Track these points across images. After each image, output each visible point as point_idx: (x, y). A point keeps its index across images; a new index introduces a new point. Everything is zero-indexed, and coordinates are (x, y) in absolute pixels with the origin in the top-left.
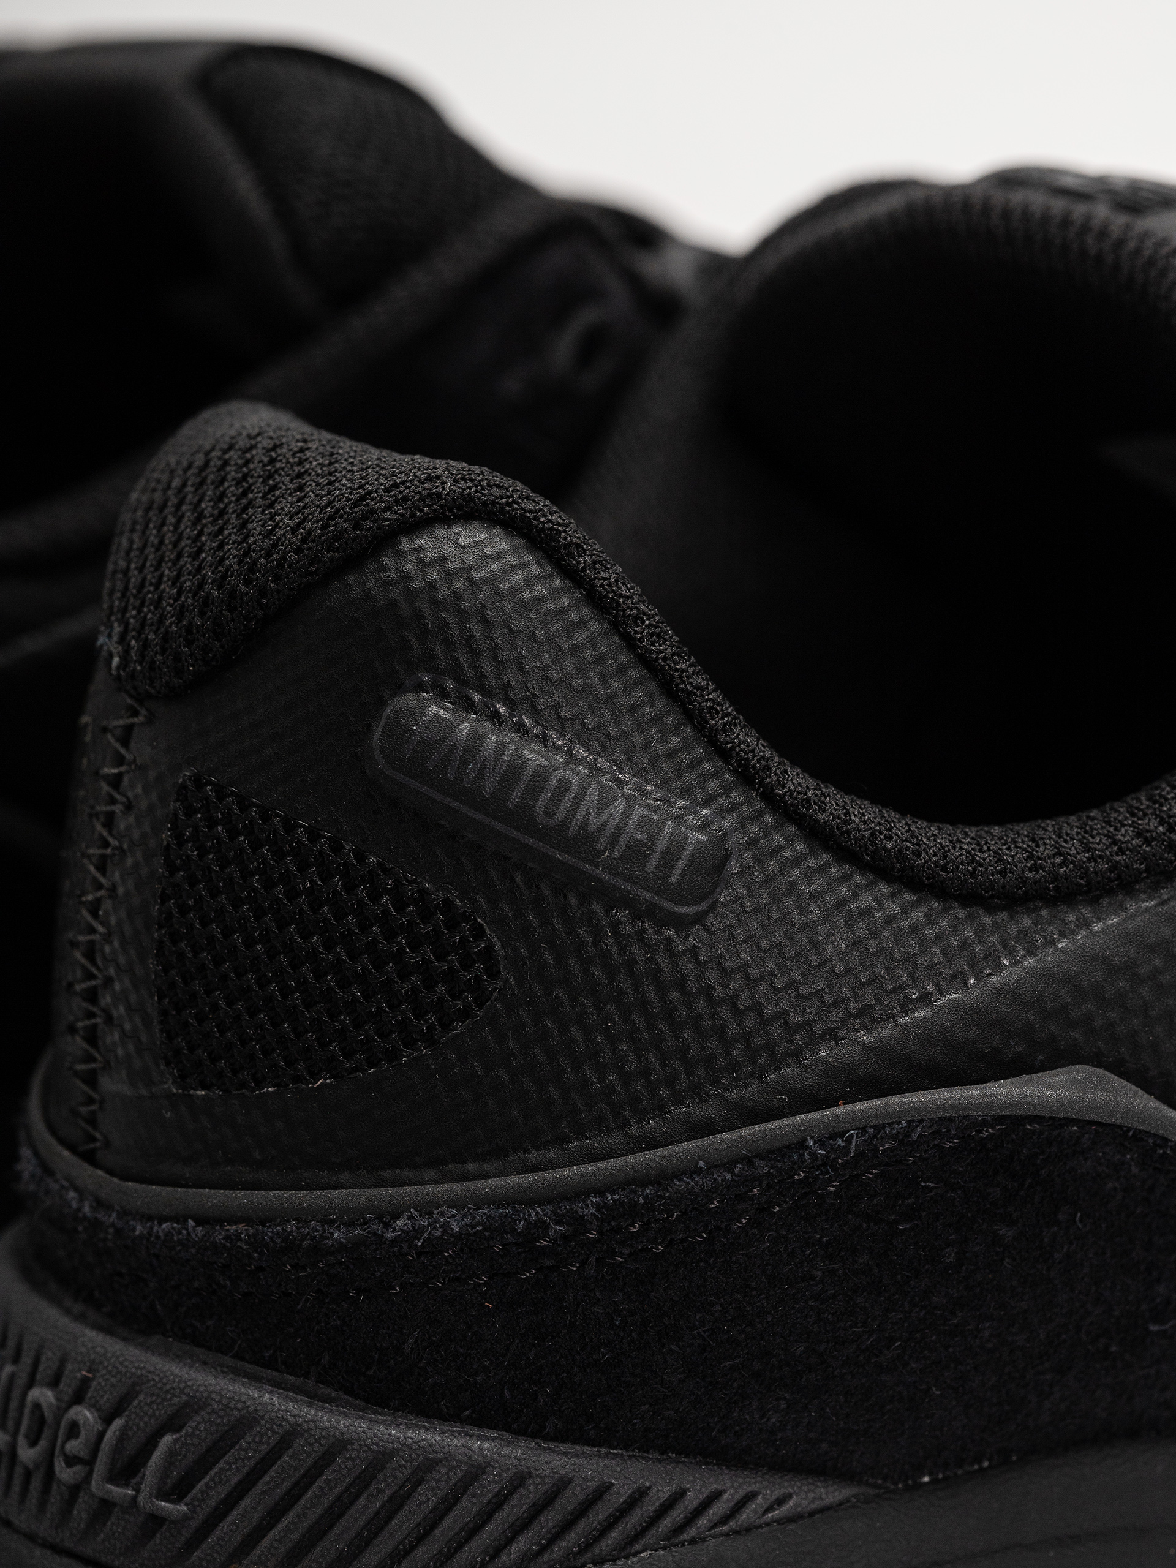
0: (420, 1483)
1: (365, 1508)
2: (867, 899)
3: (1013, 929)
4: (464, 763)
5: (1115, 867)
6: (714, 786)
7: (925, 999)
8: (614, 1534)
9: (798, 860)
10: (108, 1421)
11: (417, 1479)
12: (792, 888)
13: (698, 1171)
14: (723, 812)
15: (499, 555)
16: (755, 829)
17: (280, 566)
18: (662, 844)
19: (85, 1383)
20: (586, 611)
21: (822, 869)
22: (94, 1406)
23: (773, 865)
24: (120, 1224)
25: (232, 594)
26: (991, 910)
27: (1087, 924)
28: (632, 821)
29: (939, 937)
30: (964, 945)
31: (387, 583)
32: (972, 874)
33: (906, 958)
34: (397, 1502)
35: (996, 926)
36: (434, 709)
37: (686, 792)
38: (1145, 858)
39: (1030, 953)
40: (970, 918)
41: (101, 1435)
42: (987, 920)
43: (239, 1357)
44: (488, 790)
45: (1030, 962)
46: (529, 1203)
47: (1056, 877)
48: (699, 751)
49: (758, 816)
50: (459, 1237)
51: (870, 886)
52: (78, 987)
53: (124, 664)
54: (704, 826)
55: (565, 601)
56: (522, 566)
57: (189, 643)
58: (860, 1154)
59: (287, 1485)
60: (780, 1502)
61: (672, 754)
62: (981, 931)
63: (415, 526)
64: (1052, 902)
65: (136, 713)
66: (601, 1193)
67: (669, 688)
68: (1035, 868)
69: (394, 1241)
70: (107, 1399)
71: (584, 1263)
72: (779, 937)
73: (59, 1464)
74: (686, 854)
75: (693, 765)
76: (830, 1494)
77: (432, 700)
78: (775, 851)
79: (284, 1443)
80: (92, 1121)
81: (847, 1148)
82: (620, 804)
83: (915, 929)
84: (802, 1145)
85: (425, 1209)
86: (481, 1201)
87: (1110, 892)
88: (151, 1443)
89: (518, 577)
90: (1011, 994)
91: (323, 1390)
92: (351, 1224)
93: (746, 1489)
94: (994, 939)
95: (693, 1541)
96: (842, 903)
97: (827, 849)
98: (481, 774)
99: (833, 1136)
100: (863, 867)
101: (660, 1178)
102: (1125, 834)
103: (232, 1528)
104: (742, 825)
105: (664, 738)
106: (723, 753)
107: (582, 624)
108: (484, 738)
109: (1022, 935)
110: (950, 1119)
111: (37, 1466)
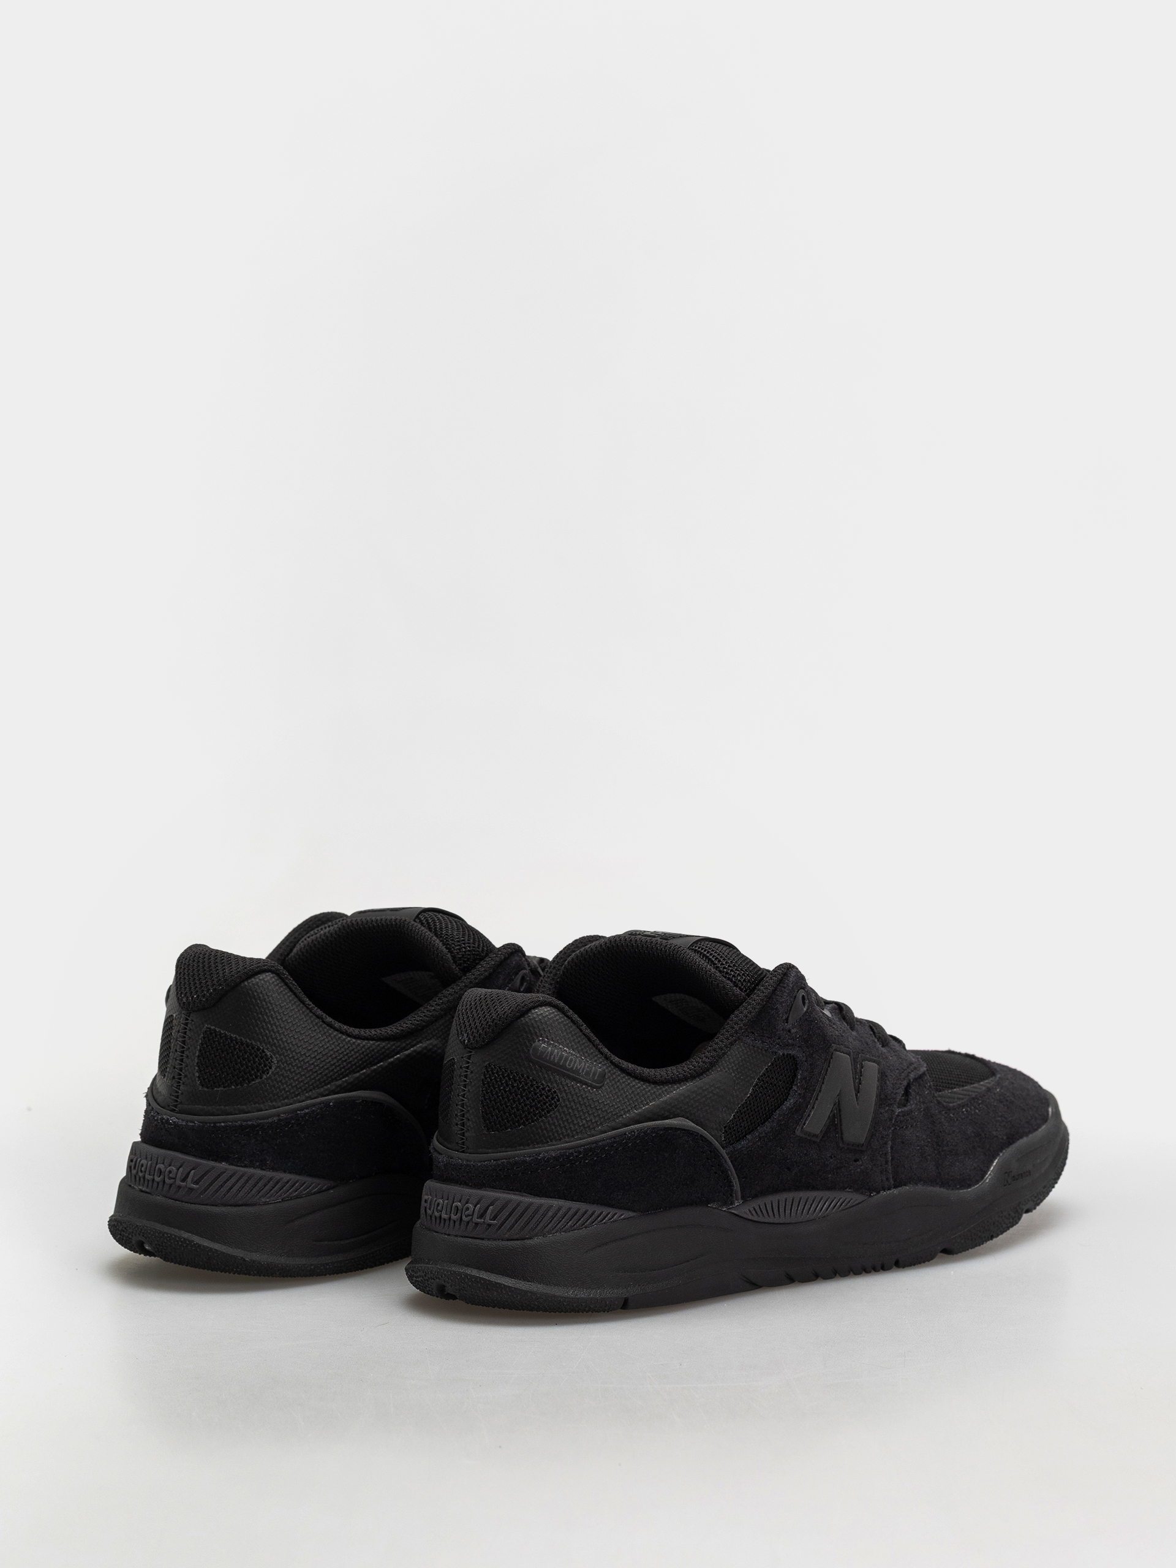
0: (549, 1210)
1: (537, 1216)
2: (634, 1083)
3: (664, 1089)
4: (551, 1056)
5: (684, 1075)
6: (601, 1060)
7: (647, 1104)
8: (589, 1221)
9: (619, 1075)
10: (475, 1206)
11: (548, 1210)
12: (619, 1081)
13: (604, 1140)
14: (603, 1065)
15: (553, 1013)
16: (610, 1069)
17: (507, 1017)
18: (593, 1071)
19: (468, 1199)
20: (572, 1024)
21: (624, 1077)
22: (472, 1204)
23: (614, 1076)
24: (474, 1164)
25: (496, 1024)
26: (659, 1085)
27: (678, 1088)
28: (586, 1066)
29: (649, 1091)
30: (654, 1092)
31: (530, 1019)
32: (655, 1077)
33: (643, 1095)
34: (544, 1215)
35: (661, 1089)
36: (543, 1045)
37: (596, 1061)
38: (690, 1073)
39: (668, 1094)
40: (655, 1087)
41: (474, 1209)
42: (658, 1087)
43: (504, 1190)
44: (556, 1061)
45: (668, 1096)
46: (569, 1149)
47: (672, 1078)
48: (597, 1053)
49: (610, 1066)
50: (554, 1157)
51: (634, 1080)
52: (459, 1114)
53: (469, 1041)
54: (600, 1068)
55: (568, 1022)
56: (558, 1015)
57: (486, 1035)
58: (637, 1136)
59: (519, 1214)
60: (622, 1215)
61: (592, 1053)
62: (657, 1089)
63: (534, 1008)
64: (671, 1083)
65: (471, 1052)
66: (584, 1146)
67: (589, 1040)
68: (668, 1076)
69: (540, 1160)
70: (475, 1202)
71: (580, 1162)
72: (608, 1102)
73: (464, 1217)
74: (598, 1074)
75: (596, 1056)
76: (631, 1214)
77: (542, 1043)
78: (614, 1073)
79: (518, 1205)
80: (463, 1143)
81: (634, 1135)
82: (583, 1063)
83: (644, 1089)
84: (625, 1134)
85: (547, 1151)
86: (558, 1149)
87: (683, 1081)
88: (487, 1208)
89: (558, 1017)
90: (665, 1102)
91: (525, 1194)
92: (530, 1157)
93: (615, 1212)
94: (660, 1091)
95: (605, 1223)
96: (629, 1084)
97: (624, 1073)
98: (554, 1058)
99: (631, 1132)
100: (633, 1077)
101: (596, 1142)
102: (686, 1069)
103: (507, 1225)
104: (607, 1068)
105: (590, 1050)
106: (602, 1053)
107: (571, 1027)
108: (554, 1050)
109: (666, 1090)
110: (655, 1128)
111: (457, 1219)
